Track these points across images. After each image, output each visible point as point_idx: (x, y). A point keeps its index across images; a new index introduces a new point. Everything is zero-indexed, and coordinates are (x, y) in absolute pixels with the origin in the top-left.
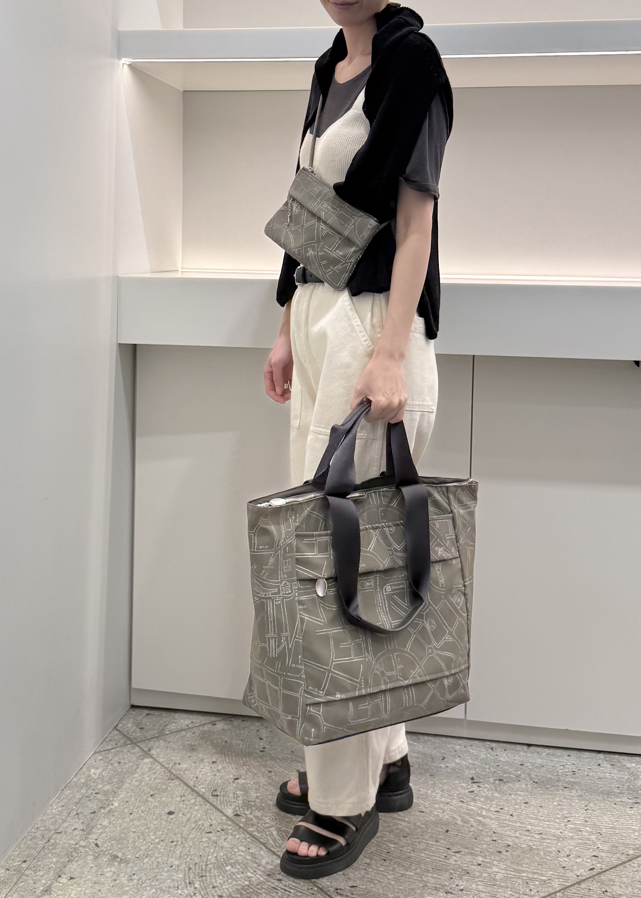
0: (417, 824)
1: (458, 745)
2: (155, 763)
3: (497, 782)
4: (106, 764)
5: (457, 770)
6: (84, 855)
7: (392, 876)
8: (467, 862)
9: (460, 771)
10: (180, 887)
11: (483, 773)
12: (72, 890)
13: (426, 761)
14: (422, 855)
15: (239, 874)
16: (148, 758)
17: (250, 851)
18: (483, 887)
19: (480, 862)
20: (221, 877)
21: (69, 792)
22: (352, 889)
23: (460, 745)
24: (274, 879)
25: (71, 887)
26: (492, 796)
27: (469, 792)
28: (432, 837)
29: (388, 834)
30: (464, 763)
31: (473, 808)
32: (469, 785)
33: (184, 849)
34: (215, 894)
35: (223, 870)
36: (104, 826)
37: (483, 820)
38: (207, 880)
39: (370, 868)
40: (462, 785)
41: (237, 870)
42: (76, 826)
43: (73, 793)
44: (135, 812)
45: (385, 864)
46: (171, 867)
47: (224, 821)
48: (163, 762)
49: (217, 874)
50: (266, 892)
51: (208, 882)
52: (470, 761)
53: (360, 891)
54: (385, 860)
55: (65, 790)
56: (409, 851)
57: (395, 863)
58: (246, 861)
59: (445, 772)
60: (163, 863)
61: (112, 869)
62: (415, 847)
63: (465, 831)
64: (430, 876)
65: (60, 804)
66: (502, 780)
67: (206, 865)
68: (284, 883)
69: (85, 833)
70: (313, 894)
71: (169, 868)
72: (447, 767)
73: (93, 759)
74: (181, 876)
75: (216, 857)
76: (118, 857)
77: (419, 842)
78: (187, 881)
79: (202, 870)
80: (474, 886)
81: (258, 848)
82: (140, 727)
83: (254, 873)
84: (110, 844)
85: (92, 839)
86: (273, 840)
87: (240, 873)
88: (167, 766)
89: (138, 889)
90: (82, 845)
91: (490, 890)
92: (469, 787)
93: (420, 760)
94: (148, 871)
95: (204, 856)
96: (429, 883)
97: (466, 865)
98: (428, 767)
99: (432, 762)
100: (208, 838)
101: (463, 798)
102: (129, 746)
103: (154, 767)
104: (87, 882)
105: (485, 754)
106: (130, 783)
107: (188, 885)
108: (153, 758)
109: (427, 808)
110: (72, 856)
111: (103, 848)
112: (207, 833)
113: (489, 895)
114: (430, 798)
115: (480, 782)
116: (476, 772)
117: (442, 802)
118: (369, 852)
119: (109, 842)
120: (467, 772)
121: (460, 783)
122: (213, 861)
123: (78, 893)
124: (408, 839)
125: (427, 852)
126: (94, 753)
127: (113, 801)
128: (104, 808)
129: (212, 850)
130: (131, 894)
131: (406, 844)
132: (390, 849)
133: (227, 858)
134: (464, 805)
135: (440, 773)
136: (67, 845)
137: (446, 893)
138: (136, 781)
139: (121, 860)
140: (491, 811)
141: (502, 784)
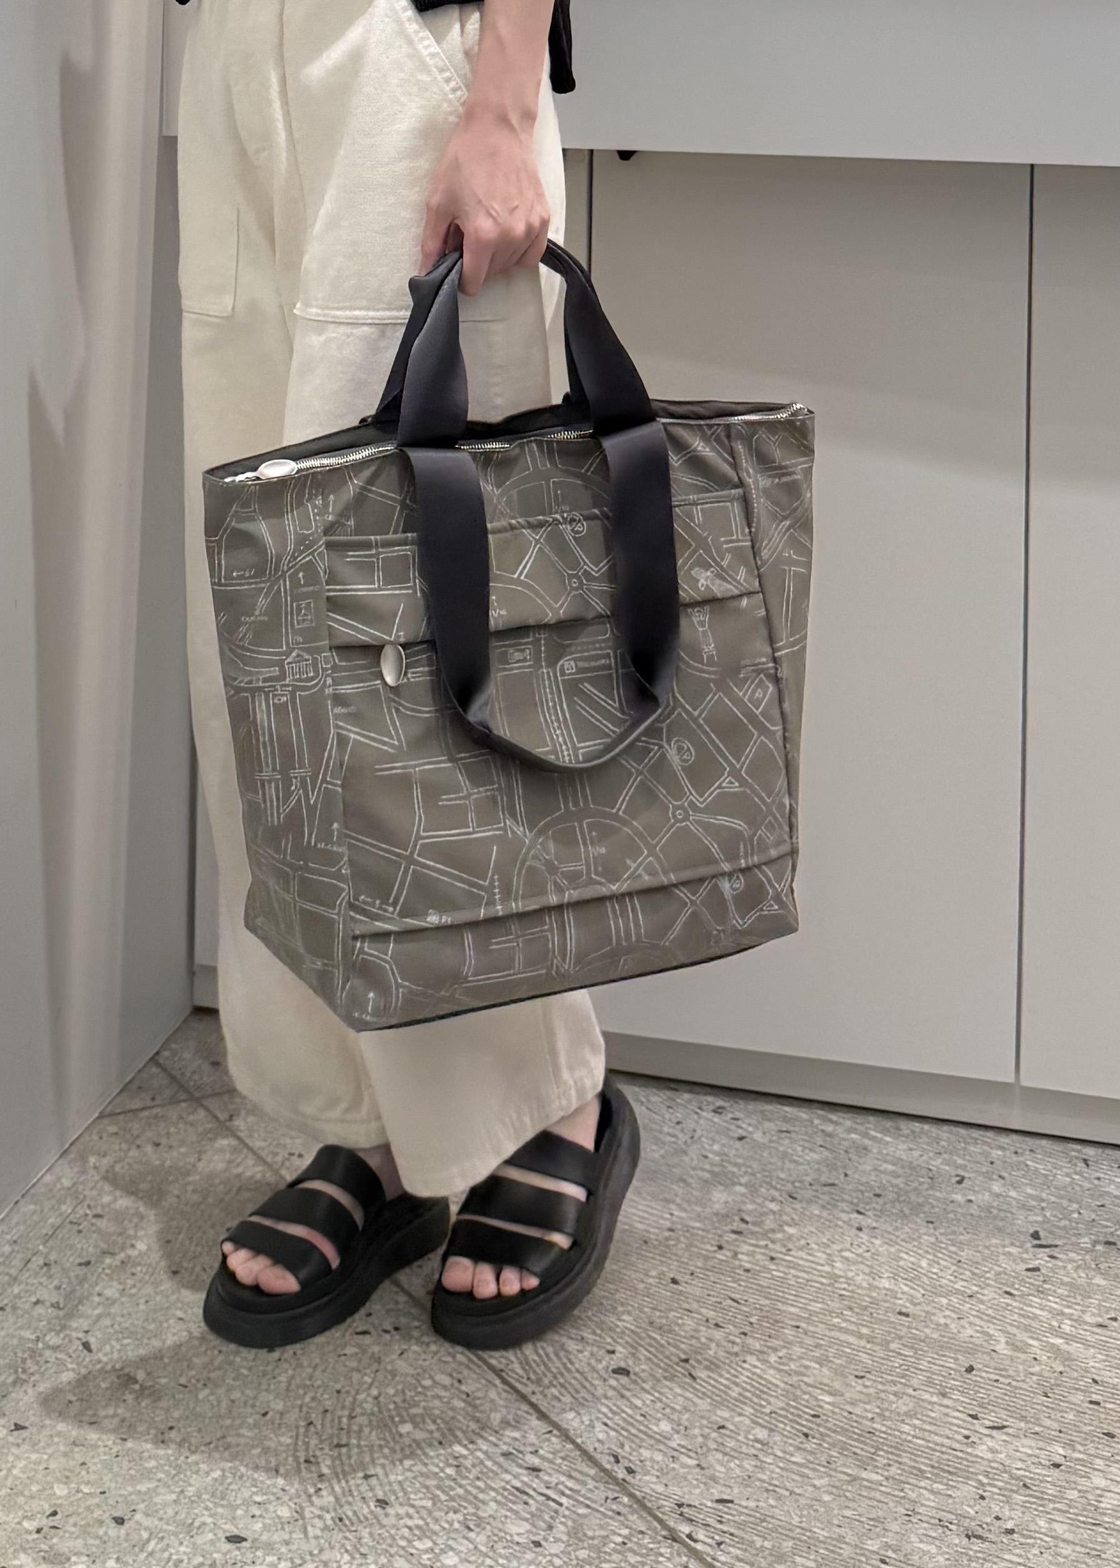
0: (893, 1346)
1: (999, 1149)
2: (241, 1151)
3: (1099, 1247)
4: (124, 1146)
5: (995, 1211)
6: (52, 1371)
7: (824, 1481)
8: (1024, 1457)
9: (1002, 1214)
10: (282, 1470)
11: (1063, 1223)
12: (18, 1458)
13: (916, 1184)
14: (906, 1428)
15: (431, 1445)
16: (226, 1137)
17: (463, 1388)
18: (1065, 1527)
19: (1058, 1459)
20: (386, 1451)
21: (32, 1207)
22: (720, 1507)
23: (1002, 1148)
24: (521, 1466)
25: (14, 1450)
26: (1089, 1284)
27: (1028, 1270)
28: (930, 1382)
29: (817, 1366)
30: (1013, 1194)
31: (1038, 1312)
32: (1027, 1252)
33: (298, 1371)
34: (370, 1494)
35: (390, 1432)
36: (107, 1299)
37: (1065, 1347)
38: (350, 1457)
39: (769, 1454)
40: (1007, 1249)
41: (426, 1435)
42: (42, 1294)
43: (42, 1211)
44: (186, 1269)
45: (808, 1446)
46: (265, 1414)
47: (401, 1306)
48: (262, 1148)
49: (378, 1442)
50: (499, 1498)
51: (352, 1462)
52: (1029, 1191)
53: (741, 1513)
54: (806, 1435)
55: (22, 1203)
56: (870, 1416)
57: (833, 1445)
58: (451, 1413)
59: (964, 1215)
60: (245, 1403)
61: (120, 1411)
62: (886, 1405)
63: (1017, 1372)
64: (925, 1488)
65: (8, 1237)
66: (1114, 1244)
67: (351, 1417)
68: (546, 1478)
69: (61, 1313)
70: (619, 1514)
71: (257, 1417)
72: (970, 1201)
73: (95, 1132)
74: (287, 1440)
75: (376, 1398)
76: (137, 1382)
77: (895, 1394)
78: (302, 1456)
79: (342, 1429)
80: (1042, 1523)
81: (484, 1382)
82: (212, 1060)
83: (470, 1446)
84: (118, 1347)
85: (76, 1329)
86: (521, 1363)
87: (436, 1443)
88: (269, 1159)
89: (178, 1467)
90: (51, 1343)
91: (1085, 1536)
92: (1025, 1256)
93: (899, 1181)
94: (207, 1421)
95: (348, 1392)
96: (922, 1505)
97: (1020, 1465)
98: (921, 1200)
99: (932, 1188)
100: (359, 1346)
101: (1012, 1286)
102: (184, 1105)
103: (239, 1160)
104: (56, 1440)
105: (1067, 1175)
106: (178, 1197)
107: (303, 1466)
108: (239, 1138)
109: (919, 1304)
110: (24, 1371)
111: (100, 1354)
112: (357, 1334)
113: (1083, 1550)
114: (925, 1279)
115: (1056, 1246)
116: (1046, 1221)
117: (958, 1292)
118: (767, 1411)
119: (118, 1340)
120: (1021, 1215)
121: (1004, 1246)
122: (368, 1406)
123: (32, 1466)
124: (868, 1383)
125: (916, 1422)
126: (99, 1118)
127: (135, 1237)
128: (113, 1254)
129: (368, 1379)
130: (159, 1480)
131: (862, 1397)
132: (821, 1407)
133: (404, 1401)
134: (1015, 1304)
135: (951, 1215)
136: (15, 1341)
137: (968, 1537)
138: (194, 1191)
139: (143, 1388)
140: (1086, 1323)
141: (1114, 1253)
